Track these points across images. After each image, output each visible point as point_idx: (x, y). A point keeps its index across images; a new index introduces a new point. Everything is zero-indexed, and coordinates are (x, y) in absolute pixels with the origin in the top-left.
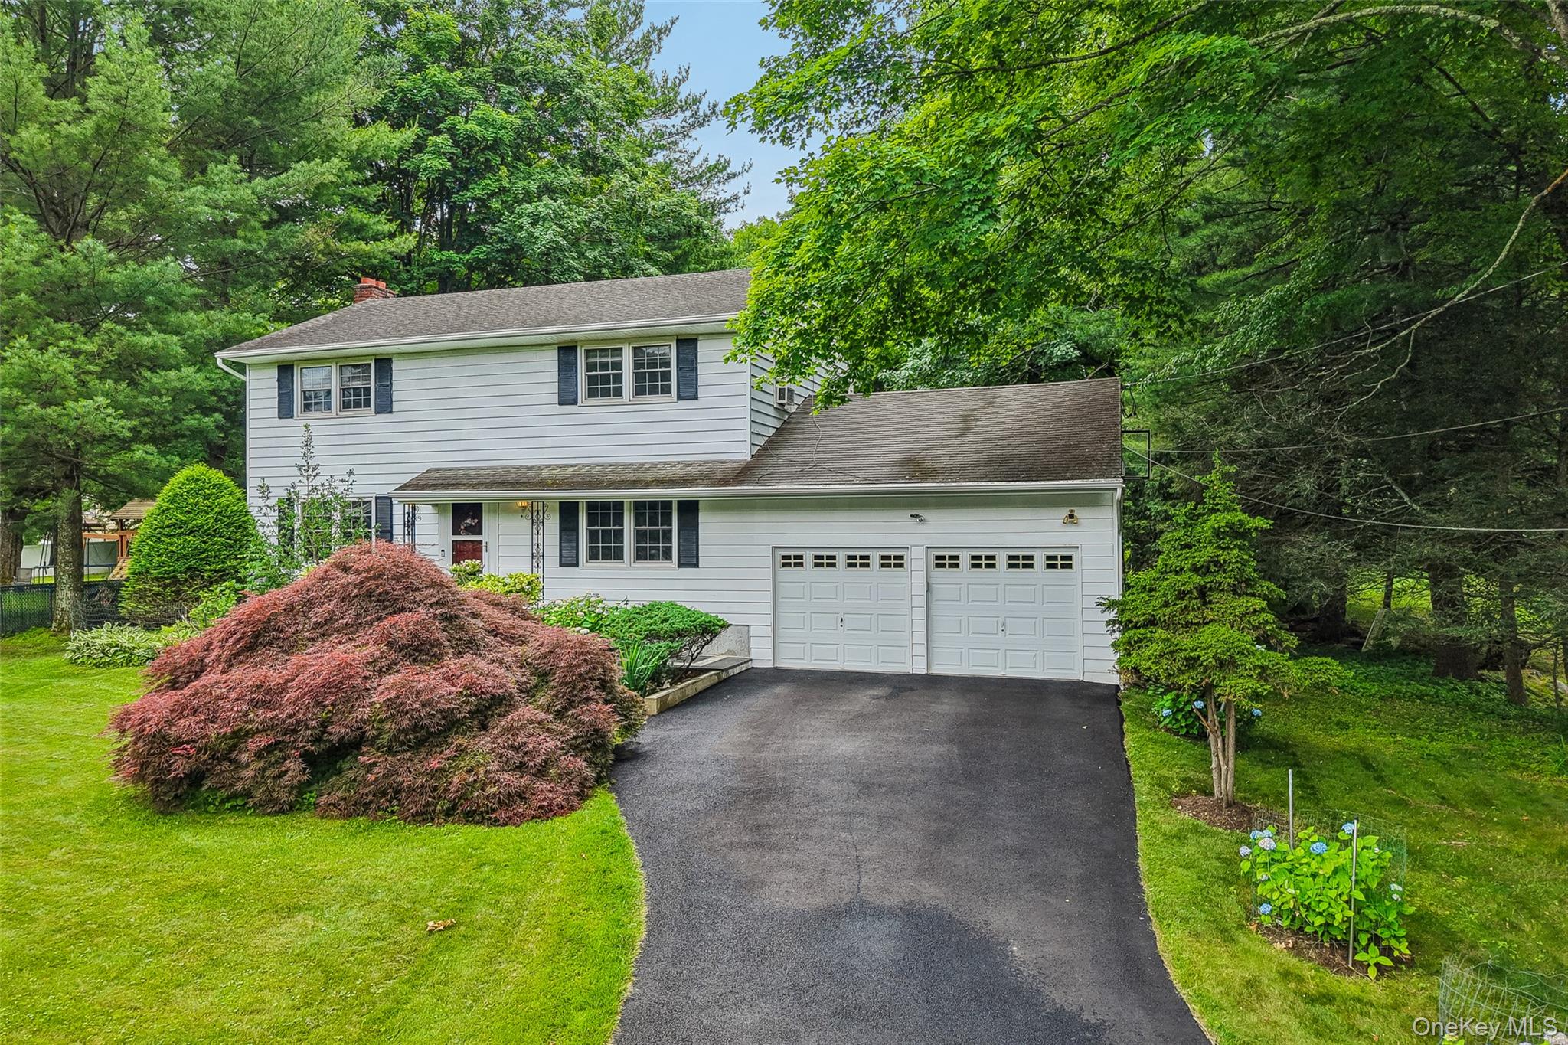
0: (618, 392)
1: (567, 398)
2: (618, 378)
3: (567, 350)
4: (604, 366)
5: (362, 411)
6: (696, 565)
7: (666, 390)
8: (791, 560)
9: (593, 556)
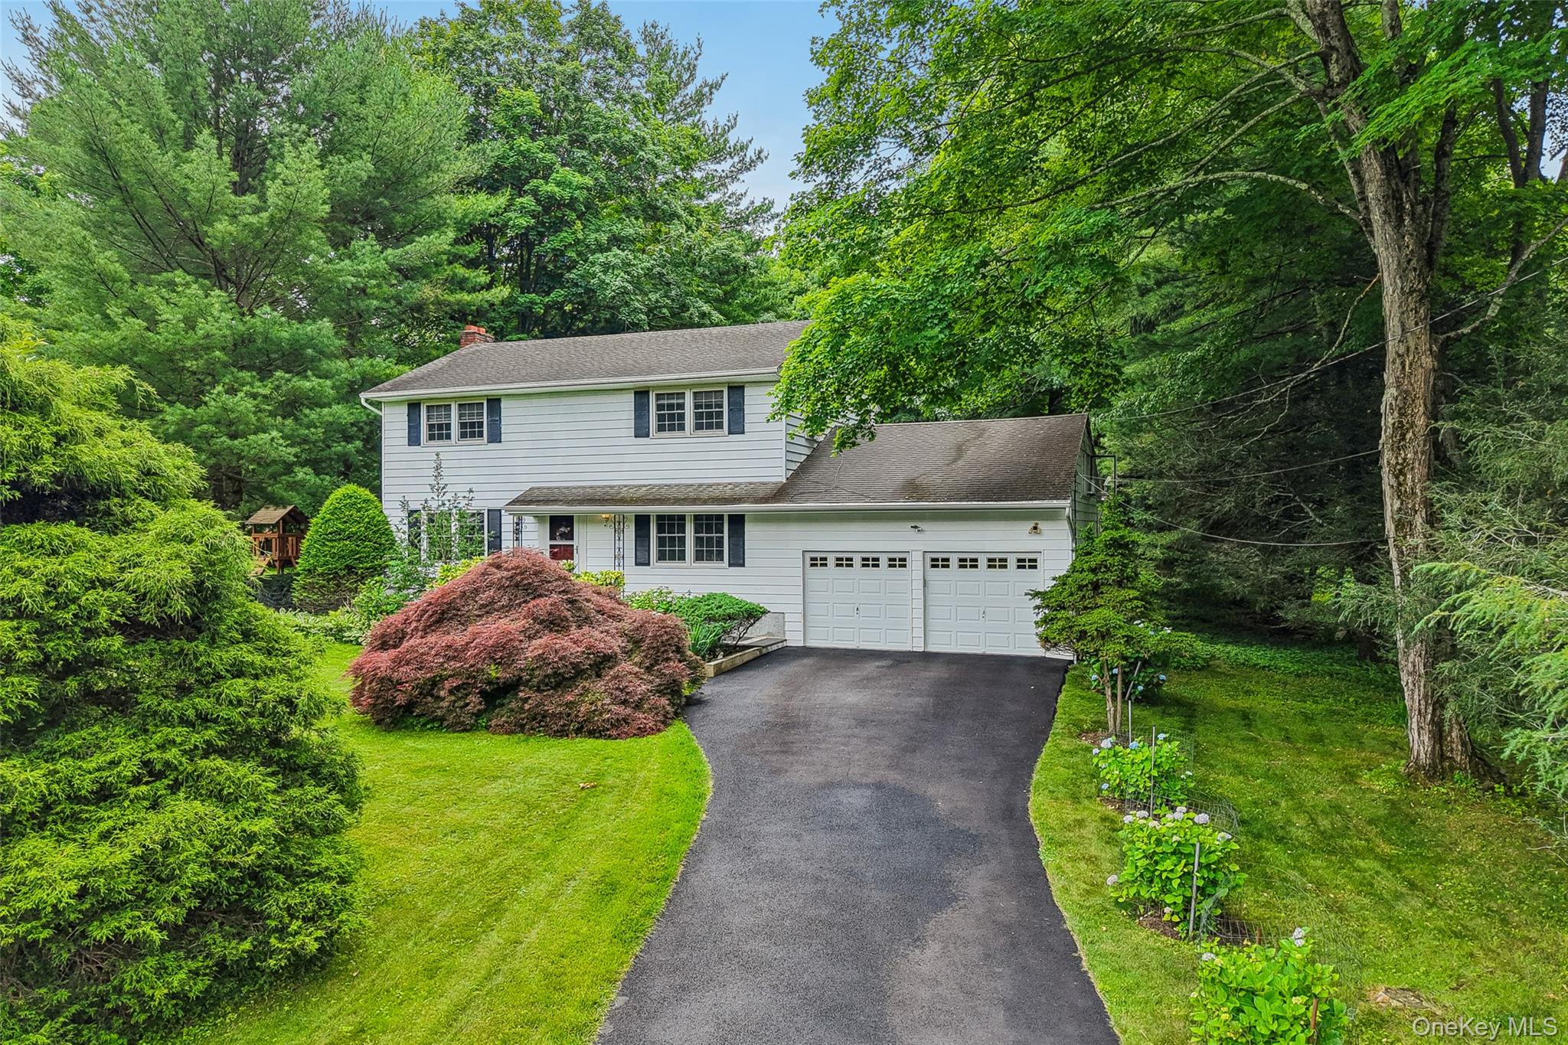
0: (682, 428)
1: (641, 431)
2: (682, 417)
3: (641, 394)
4: (671, 407)
5: (476, 441)
6: (743, 565)
7: (720, 426)
8: (818, 561)
9: (662, 557)
